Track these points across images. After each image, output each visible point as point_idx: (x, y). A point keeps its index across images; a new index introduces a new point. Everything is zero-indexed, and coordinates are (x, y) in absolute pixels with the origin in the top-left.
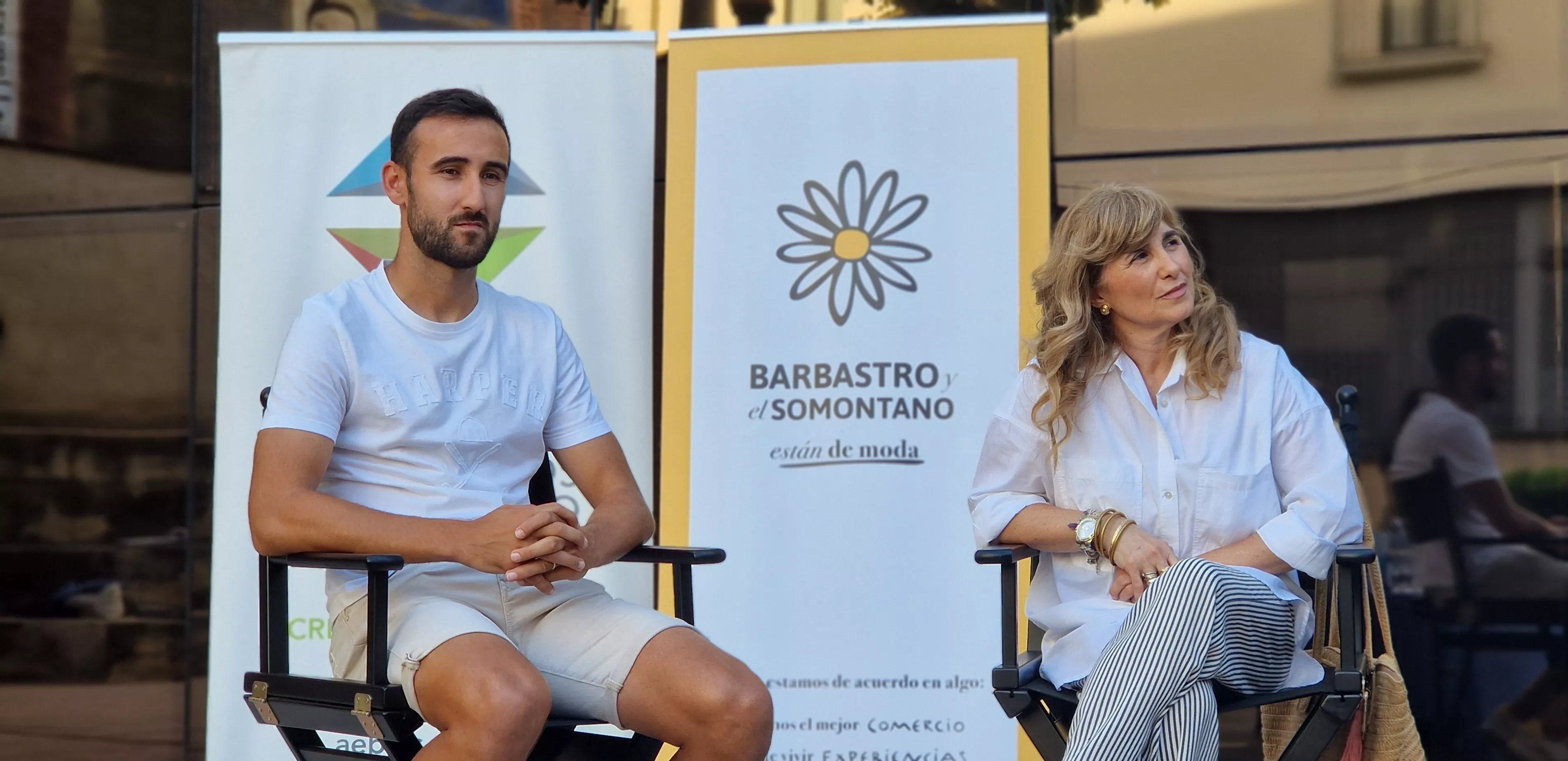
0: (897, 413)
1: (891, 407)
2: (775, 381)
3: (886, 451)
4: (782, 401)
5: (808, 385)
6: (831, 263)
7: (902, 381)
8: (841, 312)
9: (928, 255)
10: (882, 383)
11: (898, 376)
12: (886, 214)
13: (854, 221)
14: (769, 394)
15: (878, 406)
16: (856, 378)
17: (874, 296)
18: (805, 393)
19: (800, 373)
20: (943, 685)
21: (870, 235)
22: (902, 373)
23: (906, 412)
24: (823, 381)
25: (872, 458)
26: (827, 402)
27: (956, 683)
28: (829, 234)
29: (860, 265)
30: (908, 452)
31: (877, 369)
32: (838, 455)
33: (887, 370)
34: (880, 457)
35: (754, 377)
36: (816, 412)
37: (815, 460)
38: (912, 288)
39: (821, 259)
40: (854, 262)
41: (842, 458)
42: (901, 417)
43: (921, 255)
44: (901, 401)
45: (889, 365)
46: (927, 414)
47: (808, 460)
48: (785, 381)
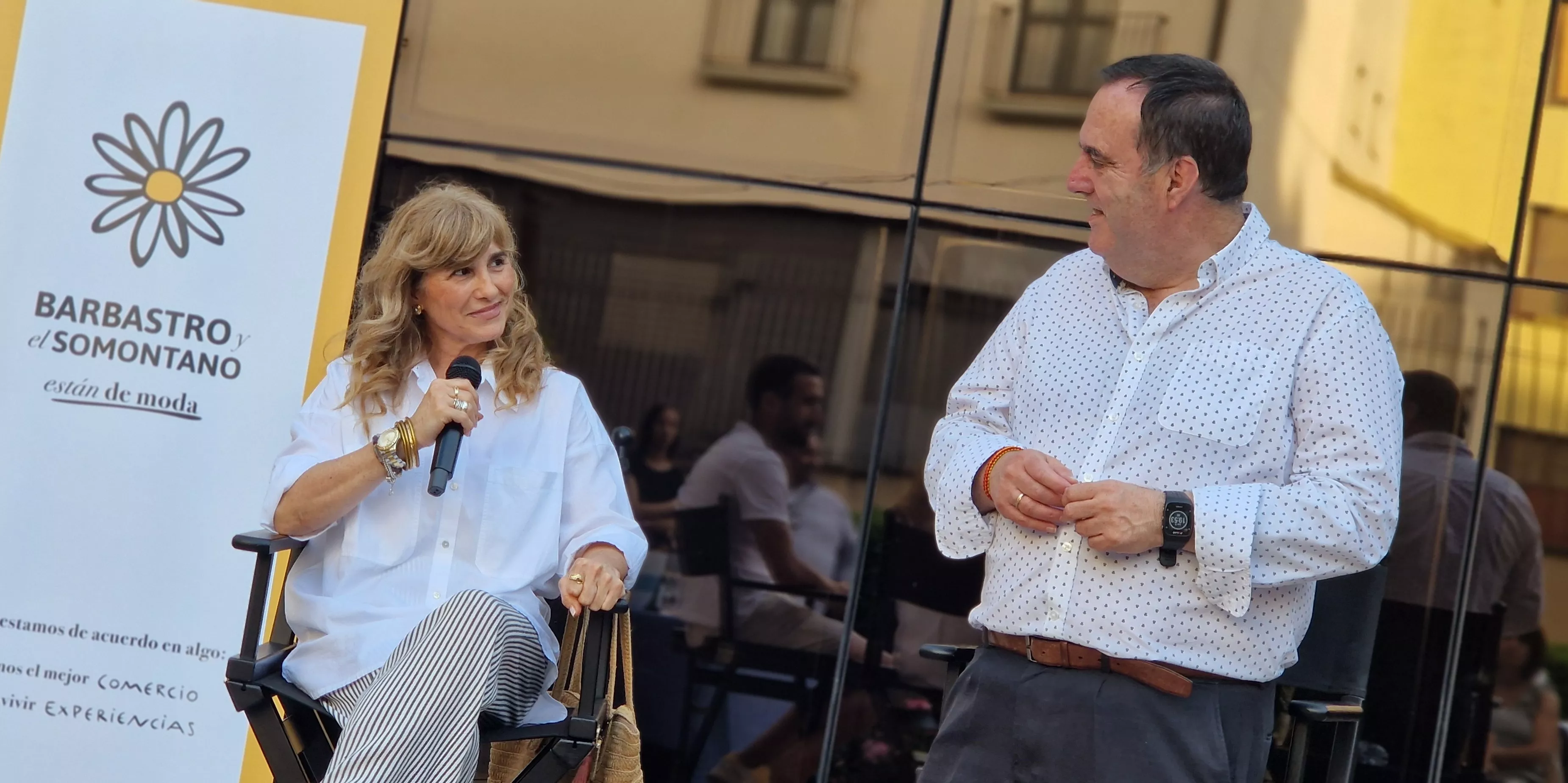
0: (182, 364)
1: (178, 358)
2: (62, 312)
3: (165, 403)
4: (65, 334)
5: (95, 322)
6: (141, 201)
7: (193, 333)
8: (142, 254)
9: (241, 211)
10: (172, 332)
11: (189, 327)
12: (205, 161)
13: (171, 161)
14: (54, 324)
15: (164, 355)
16: (146, 322)
17: (179, 244)
18: (90, 330)
19: (89, 308)
20: (184, 649)
21: (185, 180)
22: (194, 324)
23: (191, 365)
24: (112, 320)
25: (149, 406)
26: (112, 343)
27: (196, 651)
28: (143, 172)
29: (169, 209)
30: (186, 406)
31: (170, 317)
32: (115, 398)
33: (179, 319)
34: (157, 407)
35: (40, 304)
36: (99, 350)
37: (89, 399)
38: (219, 241)
39: (130, 195)
40: (164, 205)
41: (118, 401)
42: (186, 370)
43: (234, 209)
44: (189, 354)
45: (182, 315)
46: (213, 372)
47: (82, 398)
48: (72, 314)
